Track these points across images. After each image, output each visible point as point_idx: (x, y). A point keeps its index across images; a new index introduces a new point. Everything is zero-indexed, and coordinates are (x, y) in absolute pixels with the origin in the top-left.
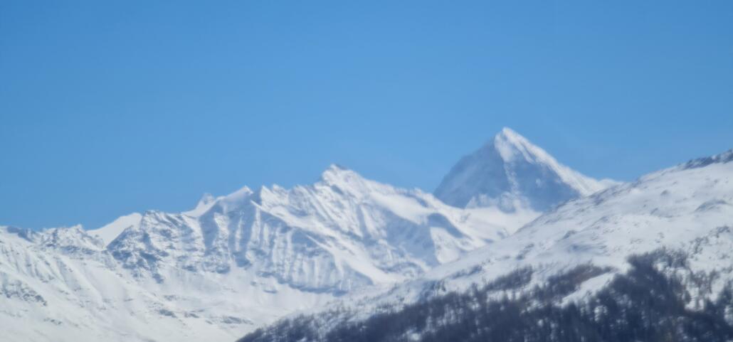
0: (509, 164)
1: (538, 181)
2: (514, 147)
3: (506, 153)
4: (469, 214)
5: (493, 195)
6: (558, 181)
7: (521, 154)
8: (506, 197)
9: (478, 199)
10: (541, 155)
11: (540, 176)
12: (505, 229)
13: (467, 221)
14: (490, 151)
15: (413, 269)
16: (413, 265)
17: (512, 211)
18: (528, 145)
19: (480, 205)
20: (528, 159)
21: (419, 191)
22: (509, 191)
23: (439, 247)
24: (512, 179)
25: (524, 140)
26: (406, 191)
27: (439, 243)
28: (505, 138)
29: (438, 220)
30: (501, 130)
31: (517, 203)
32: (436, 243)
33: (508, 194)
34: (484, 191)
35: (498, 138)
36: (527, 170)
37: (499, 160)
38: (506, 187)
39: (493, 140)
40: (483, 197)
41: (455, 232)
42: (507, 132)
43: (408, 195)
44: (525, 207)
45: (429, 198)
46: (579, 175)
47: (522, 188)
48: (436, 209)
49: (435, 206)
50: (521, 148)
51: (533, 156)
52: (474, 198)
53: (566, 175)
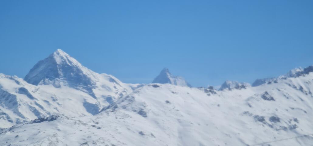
0: (59, 65)
1: (72, 74)
2: (62, 58)
3: (58, 60)
4: (39, 88)
5: (51, 79)
6: (81, 74)
7: (65, 61)
8: (57, 80)
9: (44, 81)
10: (75, 61)
11: (73, 71)
12: (55, 95)
13: (37, 91)
14: (51, 59)
15: (4, 116)
16: (5, 114)
17: (59, 87)
18: (69, 57)
19: (45, 83)
20: (68, 63)
21: (16, 77)
22: (59, 78)
23: (20, 105)
24: (60, 72)
25: (67, 55)
26: (10, 77)
27: (20, 103)
28: (58, 54)
29: (23, 91)
30: (56, 50)
31: (62, 83)
32: (19, 103)
33: (58, 79)
34: (47, 77)
35: (55, 53)
36: (68, 69)
37: (55, 63)
38: (57, 76)
39: (53, 54)
40: (47, 80)
41: (31, 97)
42: (60, 51)
43: (11, 79)
44: (65, 86)
45: (21, 80)
46: (91, 71)
47: (65, 77)
48: (23, 85)
49: (23, 84)
50: (65, 58)
51: (70, 62)
52: (42, 80)
53: (85, 71)
